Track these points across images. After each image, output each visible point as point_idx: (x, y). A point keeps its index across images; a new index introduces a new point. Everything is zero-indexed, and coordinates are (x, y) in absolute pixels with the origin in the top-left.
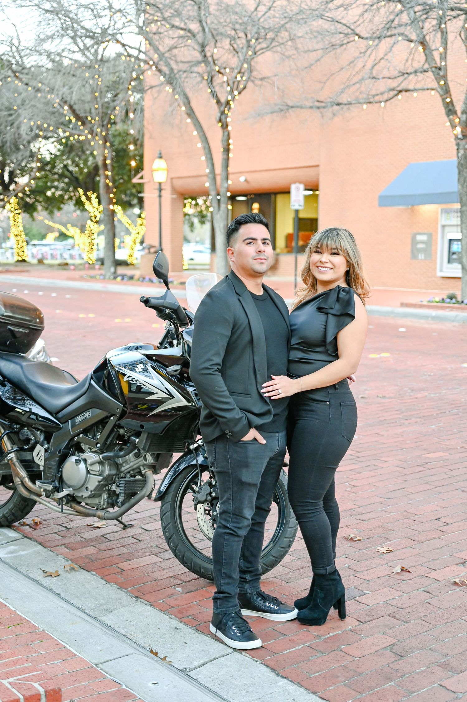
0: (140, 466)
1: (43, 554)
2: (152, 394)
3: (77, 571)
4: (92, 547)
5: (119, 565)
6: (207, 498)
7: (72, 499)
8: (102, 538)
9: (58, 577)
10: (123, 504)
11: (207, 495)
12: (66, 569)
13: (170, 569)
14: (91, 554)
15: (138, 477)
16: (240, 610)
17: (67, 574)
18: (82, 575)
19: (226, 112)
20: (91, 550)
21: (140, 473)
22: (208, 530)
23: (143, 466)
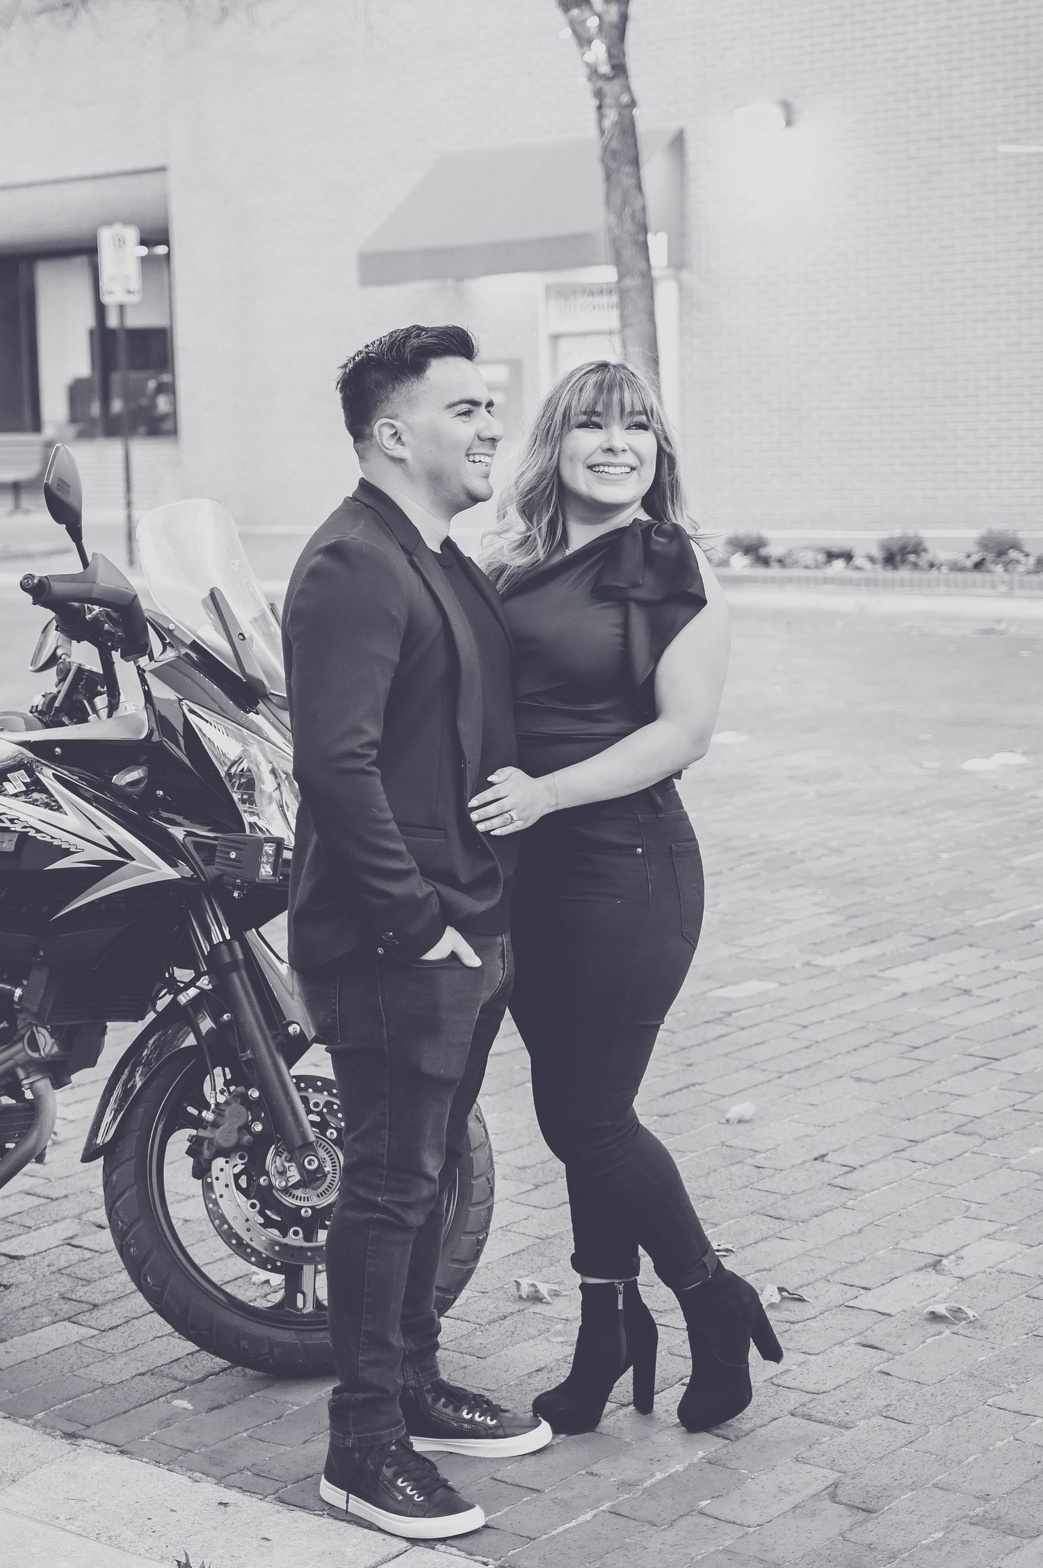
0: (17, 1065)
2: (67, 853)
6: (240, 1139)
11: (240, 1129)
13: (132, 1354)
16: (409, 1440)
21: (14, 1089)
22: (248, 1230)
23: (24, 1066)
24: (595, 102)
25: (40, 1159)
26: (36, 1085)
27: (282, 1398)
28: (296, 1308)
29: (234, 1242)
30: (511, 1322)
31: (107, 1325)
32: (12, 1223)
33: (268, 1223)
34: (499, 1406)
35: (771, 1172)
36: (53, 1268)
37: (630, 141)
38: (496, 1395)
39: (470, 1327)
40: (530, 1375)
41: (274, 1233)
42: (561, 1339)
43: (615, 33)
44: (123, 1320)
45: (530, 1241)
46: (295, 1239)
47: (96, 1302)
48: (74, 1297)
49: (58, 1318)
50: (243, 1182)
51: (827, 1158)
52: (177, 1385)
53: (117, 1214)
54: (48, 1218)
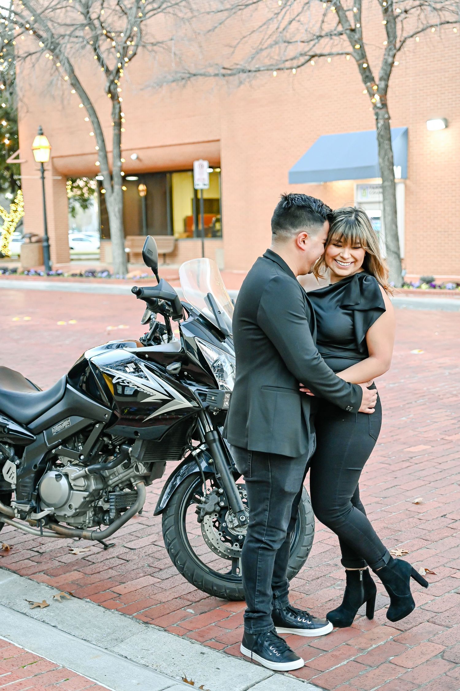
0: (131, 477)
1: (22, 583)
2: (149, 396)
3: (68, 599)
4: (76, 572)
5: (113, 589)
6: (215, 508)
7: (51, 519)
8: (83, 560)
9: (47, 608)
10: (111, 521)
11: (215, 504)
12: (55, 598)
13: (173, 590)
14: (77, 580)
15: (127, 490)
16: (275, 628)
17: (57, 604)
18: (74, 604)
19: (116, 81)
20: (75, 575)
21: (130, 486)
22: (218, 544)
23: (134, 477)
24: (375, 117)
25: (140, 512)
26: (139, 485)
27: (229, 609)
28: (236, 574)
29: (213, 547)
30: (320, 580)
31: (164, 578)
32: (132, 535)
33: (227, 540)
34: (312, 616)
35: (425, 521)
36: (146, 554)
37: (388, 131)
38: (312, 610)
39: (304, 582)
40: (326, 602)
41: (228, 545)
42: (339, 588)
43: (383, 92)
44: (171, 576)
45: (330, 547)
46: (236, 547)
47: (161, 568)
48: (153, 566)
49: (146, 574)
50: (217, 524)
51: (446, 516)
52: (189, 603)
53: (167, 536)
54: (146, 534)
